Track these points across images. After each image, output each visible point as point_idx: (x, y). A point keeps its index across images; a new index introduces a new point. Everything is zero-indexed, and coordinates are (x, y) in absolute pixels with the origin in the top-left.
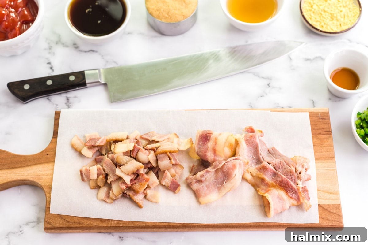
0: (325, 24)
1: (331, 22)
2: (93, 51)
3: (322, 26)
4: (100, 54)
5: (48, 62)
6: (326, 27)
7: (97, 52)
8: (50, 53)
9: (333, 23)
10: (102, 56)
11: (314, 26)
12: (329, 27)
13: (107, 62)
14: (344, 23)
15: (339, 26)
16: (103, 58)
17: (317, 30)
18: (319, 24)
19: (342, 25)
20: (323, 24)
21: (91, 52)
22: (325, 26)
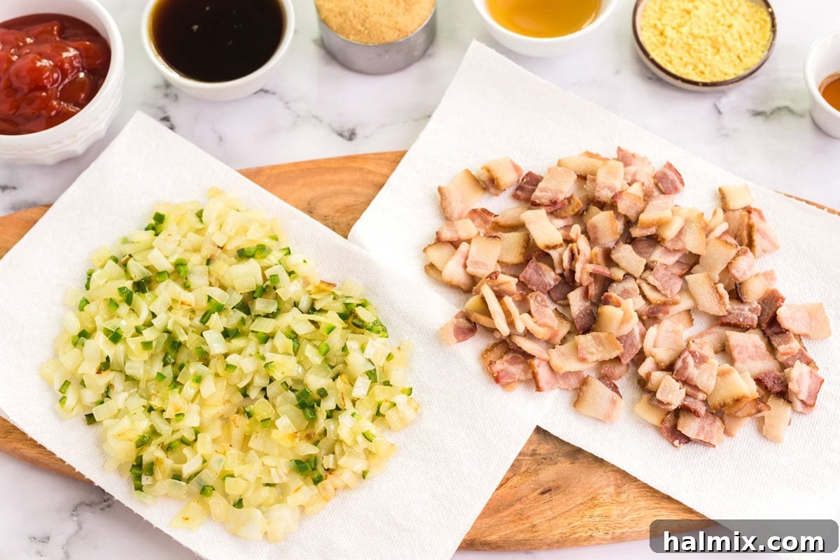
0: (705, 65)
1: (717, 58)
2: (266, 92)
3: (702, 73)
4: (281, 99)
5: (163, 116)
6: (710, 73)
7: (274, 93)
8: (166, 95)
9: (722, 58)
10: (287, 103)
11: (684, 76)
12: (717, 71)
13: (298, 116)
14: (746, 51)
15: (737, 62)
16: (289, 108)
17: (696, 83)
18: (694, 70)
19: (742, 56)
20: (701, 67)
21: (263, 94)
22: (707, 71)
